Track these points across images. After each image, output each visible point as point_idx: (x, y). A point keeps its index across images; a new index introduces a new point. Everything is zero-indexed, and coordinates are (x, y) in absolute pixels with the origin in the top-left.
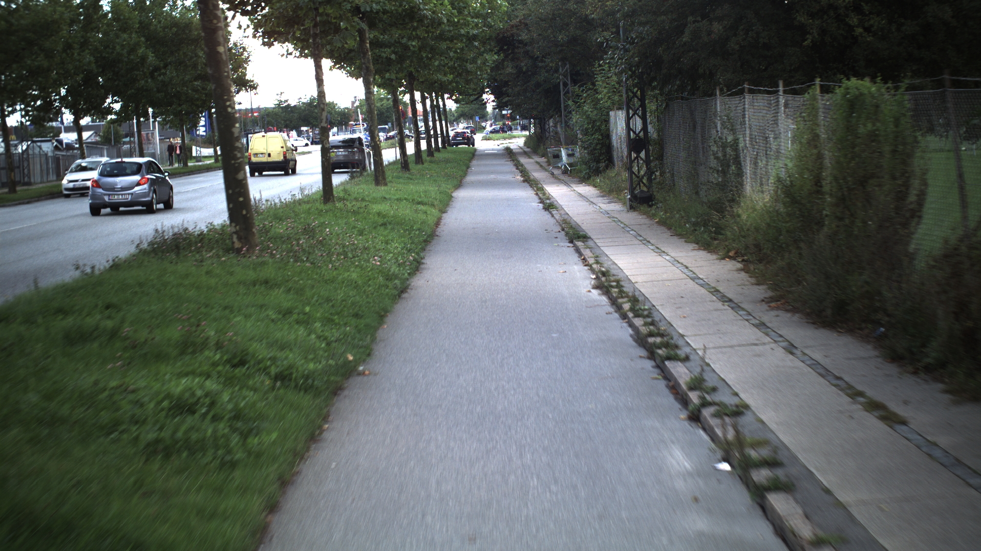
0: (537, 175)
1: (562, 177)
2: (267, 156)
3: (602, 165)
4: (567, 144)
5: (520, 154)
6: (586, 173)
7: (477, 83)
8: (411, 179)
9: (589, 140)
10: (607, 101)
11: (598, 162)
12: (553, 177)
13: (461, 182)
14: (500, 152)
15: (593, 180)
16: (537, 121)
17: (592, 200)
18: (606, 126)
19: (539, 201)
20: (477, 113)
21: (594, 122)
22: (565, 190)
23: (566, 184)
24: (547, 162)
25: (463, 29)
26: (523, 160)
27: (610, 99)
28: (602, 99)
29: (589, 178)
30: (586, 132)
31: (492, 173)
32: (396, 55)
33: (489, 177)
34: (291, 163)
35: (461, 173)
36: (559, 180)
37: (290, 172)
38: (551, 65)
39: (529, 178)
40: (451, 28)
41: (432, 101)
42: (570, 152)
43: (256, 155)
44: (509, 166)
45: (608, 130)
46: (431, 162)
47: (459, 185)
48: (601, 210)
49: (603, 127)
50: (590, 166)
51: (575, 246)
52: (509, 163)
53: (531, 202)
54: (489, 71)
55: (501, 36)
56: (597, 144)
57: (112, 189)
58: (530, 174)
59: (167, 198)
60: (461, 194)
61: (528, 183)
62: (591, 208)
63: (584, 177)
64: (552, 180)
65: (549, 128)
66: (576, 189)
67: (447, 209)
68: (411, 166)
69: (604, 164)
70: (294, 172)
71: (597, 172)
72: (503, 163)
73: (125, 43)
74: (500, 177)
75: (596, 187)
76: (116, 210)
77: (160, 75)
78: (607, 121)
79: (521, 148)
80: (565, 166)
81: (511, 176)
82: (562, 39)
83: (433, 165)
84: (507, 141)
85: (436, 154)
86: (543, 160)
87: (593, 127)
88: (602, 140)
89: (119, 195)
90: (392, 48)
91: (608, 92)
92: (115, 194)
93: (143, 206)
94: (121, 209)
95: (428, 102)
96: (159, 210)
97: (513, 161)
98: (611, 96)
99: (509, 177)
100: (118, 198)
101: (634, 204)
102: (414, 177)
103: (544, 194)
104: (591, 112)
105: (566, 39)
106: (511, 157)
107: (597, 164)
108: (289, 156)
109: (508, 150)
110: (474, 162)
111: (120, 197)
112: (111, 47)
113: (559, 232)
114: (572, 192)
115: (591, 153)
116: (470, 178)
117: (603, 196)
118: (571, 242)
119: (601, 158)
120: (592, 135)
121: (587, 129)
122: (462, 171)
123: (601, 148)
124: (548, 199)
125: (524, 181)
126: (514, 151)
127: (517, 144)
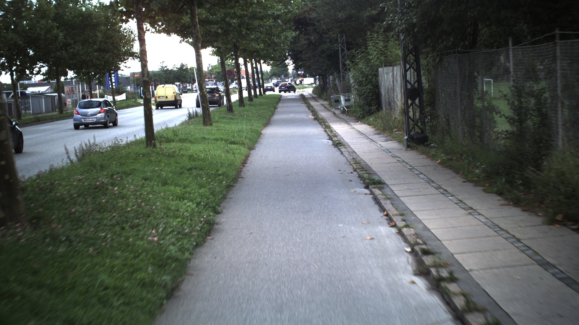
0: (324, 114)
1: (341, 116)
2: (165, 97)
3: (374, 108)
4: (344, 92)
5: (310, 98)
6: (360, 114)
7: (281, 52)
8: (233, 119)
9: (364, 89)
10: (376, 61)
11: (370, 105)
12: (335, 116)
13: (269, 120)
14: (297, 97)
15: (367, 120)
16: (321, 77)
17: (370, 137)
18: (376, 79)
19: (328, 138)
20: (283, 74)
21: (367, 75)
22: (347, 128)
23: (347, 122)
24: (329, 104)
25: (270, 10)
26: (313, 103)
27: (378, 59)
28: (372, 59)
29: (363, 117)
30: (360, 84)
31: (292, 112)
32: (222, 30)
33: (289, 116)
34: (179, 102)
35: (270, 113)
36: (340, 118)
37: (178, 107)
38: (333, 36)
39: (318, 116)
40: (262, 11)
41: (252, 64)
42: (347, 98)
43: (159, 97)
44: (303, 107)
45: (377, 82)
46: (250, 105)
47: (267, 123)
48: (382, 148)
49: (374, 79)
50: (364, 109)
51: (372, 193)
52: (303, 105)
53: (322, 139)
54: (289, 44)
55: (297, 18)
56: (369, 93)
57: (85, 115)
58: (318, 114)
59: (114, 120)
60: (269, 131)
61: (318, 121)
62: (373, 146)
63: (359, 117)
64: (335, 118)
65: (329, 81)
66: (355, 127)
67: (256, 145)
68: (234, 108)
69: (375, 107)
70: (180, 107)
71: (370, 113)
72: (299, 105)
73: (42, 26)
74: (298, 116)
75: (370, 125)
76: (87, 126)
77: (71, 49)
78: (376, 75)
79: (310, 94)
80: (343, 108)
81: (305, 115)
82: (342, 16)
83: (251, 107)
84: (302, 90)
85: (255, 100)
86: (326, 103)
87: (366, 80)
88: (373, 89)
89: (90, 118)
90: (219, 25)
91: (377, 54)
92: (87, 118)
93: (102, 124)
94: (90, 126)
95: (249, 65)
96: (110, 127)
97: (306, 103)
98: (380, 57)
99: (303, 116)
100: (89, 120)
101: (411, 144)
102: (235, 117)
103: (332, 131)
104: (365, 69)
105: (344, 16)
106: (304, 101)
107: (369, 107)
108: (178, 98)
109: (302, 97)
110: (280, 105)
111: (90, 119)
112: (34, 29)
113: (352, 173)
114: (352, 130)
115: (365, 99)
116: (276, 117)
117: (378, 134)
118: (367, 187)
119: (372, 103)
120: (366, 86)
121: (362, 81)
122: (271, 111)
123: (372, 95)
124: (336, 136)
125: (315, 119)
126: (306, 96)
127: (308, 92)
